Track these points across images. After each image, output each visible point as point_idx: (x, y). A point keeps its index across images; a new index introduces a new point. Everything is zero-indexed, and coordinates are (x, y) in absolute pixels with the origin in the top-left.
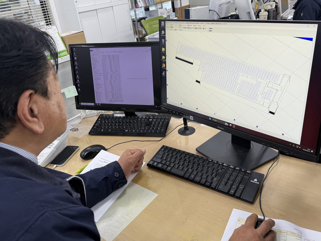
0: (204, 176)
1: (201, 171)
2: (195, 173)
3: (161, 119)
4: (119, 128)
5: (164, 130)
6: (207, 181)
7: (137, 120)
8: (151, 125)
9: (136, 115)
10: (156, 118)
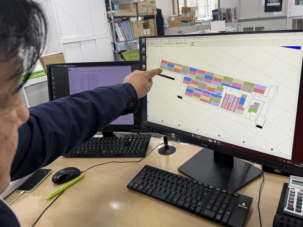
0: (188, 199)
1: (185, 194)
2: (178, 196)
3: (140, 139)
4: (96, 149)
5: (144, 150)
6: (192, 205)
7: (116, 140)
8: (130, 145)
9: (115, 136)
10: (136, 137)
